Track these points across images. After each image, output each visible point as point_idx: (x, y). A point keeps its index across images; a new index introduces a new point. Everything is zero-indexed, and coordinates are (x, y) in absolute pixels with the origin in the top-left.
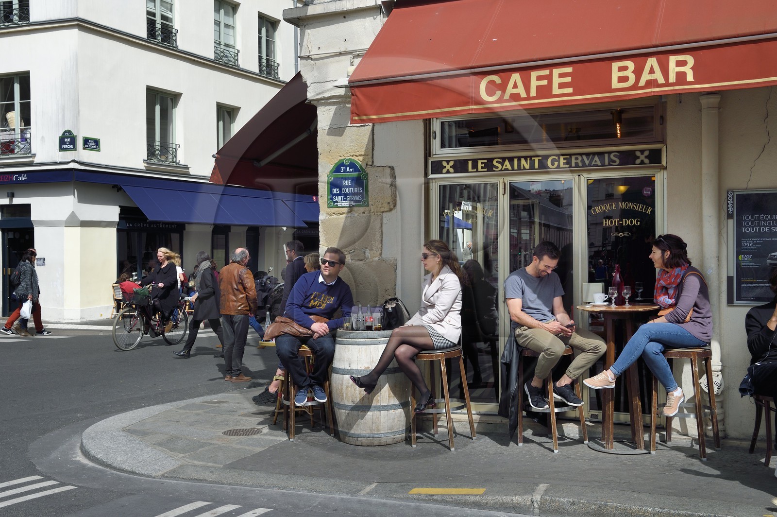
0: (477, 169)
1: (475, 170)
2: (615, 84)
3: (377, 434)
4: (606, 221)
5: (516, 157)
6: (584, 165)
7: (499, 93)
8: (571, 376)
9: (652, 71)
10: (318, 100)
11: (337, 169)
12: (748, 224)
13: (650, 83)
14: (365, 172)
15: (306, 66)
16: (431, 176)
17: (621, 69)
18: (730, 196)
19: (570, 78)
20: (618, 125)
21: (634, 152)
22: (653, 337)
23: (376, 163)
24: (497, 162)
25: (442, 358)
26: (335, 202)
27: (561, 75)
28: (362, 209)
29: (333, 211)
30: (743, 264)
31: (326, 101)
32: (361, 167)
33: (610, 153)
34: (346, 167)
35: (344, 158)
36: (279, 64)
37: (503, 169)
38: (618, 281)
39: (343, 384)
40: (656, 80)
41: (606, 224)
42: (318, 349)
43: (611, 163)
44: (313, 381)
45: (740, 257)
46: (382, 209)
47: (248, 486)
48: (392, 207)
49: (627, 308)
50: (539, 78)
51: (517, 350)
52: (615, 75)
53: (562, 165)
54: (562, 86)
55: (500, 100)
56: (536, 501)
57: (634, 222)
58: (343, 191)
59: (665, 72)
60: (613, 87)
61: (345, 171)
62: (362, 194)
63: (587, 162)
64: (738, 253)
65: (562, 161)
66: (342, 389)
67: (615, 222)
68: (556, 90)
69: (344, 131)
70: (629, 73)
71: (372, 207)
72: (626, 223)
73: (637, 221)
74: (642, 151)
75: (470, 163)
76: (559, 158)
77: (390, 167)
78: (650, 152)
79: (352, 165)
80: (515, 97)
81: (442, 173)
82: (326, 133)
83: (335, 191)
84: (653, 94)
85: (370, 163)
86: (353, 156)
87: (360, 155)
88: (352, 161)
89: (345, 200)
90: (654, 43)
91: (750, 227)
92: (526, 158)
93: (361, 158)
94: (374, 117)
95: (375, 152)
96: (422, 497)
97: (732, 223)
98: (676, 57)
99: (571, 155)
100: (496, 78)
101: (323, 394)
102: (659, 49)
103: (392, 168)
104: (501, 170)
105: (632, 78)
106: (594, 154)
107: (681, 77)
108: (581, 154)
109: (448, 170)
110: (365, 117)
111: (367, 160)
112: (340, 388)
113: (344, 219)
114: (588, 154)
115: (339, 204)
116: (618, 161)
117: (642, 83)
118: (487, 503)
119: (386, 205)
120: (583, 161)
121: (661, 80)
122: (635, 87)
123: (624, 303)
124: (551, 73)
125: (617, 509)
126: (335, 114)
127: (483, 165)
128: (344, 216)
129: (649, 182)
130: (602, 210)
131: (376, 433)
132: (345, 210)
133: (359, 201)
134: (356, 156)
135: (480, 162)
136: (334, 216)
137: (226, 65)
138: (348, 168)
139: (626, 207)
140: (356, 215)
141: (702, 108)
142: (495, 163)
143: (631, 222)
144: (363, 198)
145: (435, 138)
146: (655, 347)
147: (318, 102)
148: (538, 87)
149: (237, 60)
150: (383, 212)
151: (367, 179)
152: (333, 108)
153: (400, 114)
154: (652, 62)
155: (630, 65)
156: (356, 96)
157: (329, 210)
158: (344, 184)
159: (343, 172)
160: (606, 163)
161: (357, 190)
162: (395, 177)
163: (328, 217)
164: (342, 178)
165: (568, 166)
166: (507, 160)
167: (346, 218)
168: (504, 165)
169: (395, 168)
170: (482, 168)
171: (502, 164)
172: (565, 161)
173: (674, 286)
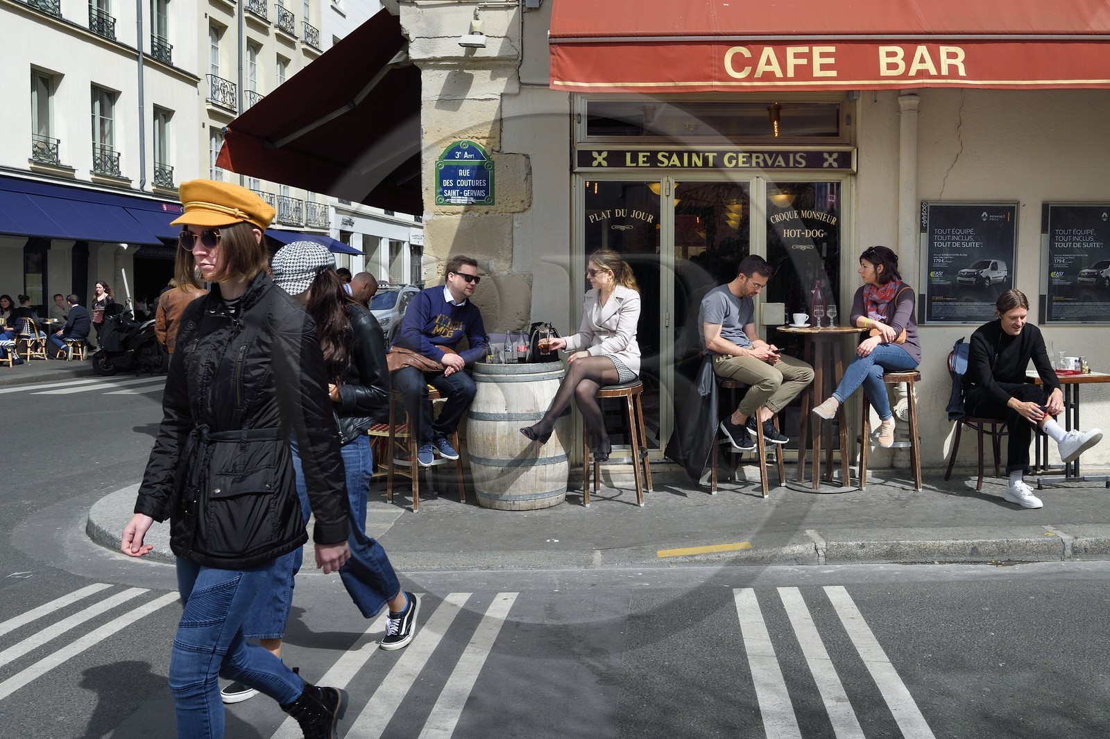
0: (638, 164)
1: (635, 165)
2: (884, 71)
4: (787, 232)
5: (686, 152)
6: (766, 165)
7: (748, 70)
9: (922, 60)
10: (424, 61)
11: (450, 154)
12: (940, 238)
13: (922, 74)
14: (490, 159)
15: (408, 14)
16: (577, 169)
17: (889, 54)
18: (924, 208)
19: (833, 59)
20: (775, 123)
21: (821, 153)
23: (506, 149)
24: (663, 156)
25: (629, 394)
26: (446, 198)
27: (823, 55)
28: (485, 208)
29: (443, 210)
30: (937, 282)
31: (435, 63)
32: (484, 152)
33: (795, 153)
34: (463, 151)
35: (460, 140)
36: (115, 20)
37: (670, 165)
38: (820, 300)
39: (495, 433)
40: (927, 71)
41: (786, 235)
43: (797, 165)
45: (932, 274)
46: (513, 209)
47: (434, 570)
48: (526, 207)
49: (832, 329)
50: (797, 56)
52: (884, 61)
53: (740, 164)
54: (824, 67)
55: (750, 78)
56: (822, 549)
57: (818, 233)
58: (459, 183)
59: (937, 63)
60: (882, 74)
61: (462, 157)
62: (486, 188)
63: (770, 162)
64: (931, 269)
65: (741, 159)
66: (494, 440)
67: (797, 232)
68: (817, 72)
69: (460, 105)
70: (899, 60)
71: (498, 205)
72: (808, 235)
73: (821, 232)
74: (830, 154)
75: (628, 156)
76: (737, 156)
77: (524, 155)
78: (838, 155)
79: (472, 149)
80: (768, 76)
81: (591, 166)
82: (434, 105)
83: (446, 183)
84: (925, 86)
85: (497, 149)
86: (472, 138)
87: (483, 138)
88: (472, 145)
89: (462, 195)
90: (925, 30)
91: (942, 241)
92: (698, 153)
93: (484, 142)
94: (584, 84)
95: (503, 135)
96: (680, 559)
97: (925, 236)
98: (947, 47)
99: (751, 153)
100: (745, 52)
101: (451, 449)
102: (931, 37)
103: (527, 157)
104: (667, 166)
105: (902, 65)
106: (778, 153)
107: (953, 70)
108: (763, 152)
109: (600, 163)
110: (571, 84)
111: (492, 144)
112: (490, 439)
113: (460, 221)
114: (770, 153)
115: (452, 201)
116: (804, 163)
117: (912, 72)
119: (518, 203)
120: (765, 160)
121: (933, 72)
122: (905, 76)
123: (829, 324)
124: (811, 50)
126: (448, 81)
127: (645, 159)
128: (459, 216)
129: (836, 187)
130: (782, 218)
131: (539, 493)
132: (461, 208)
133: (482, 198)
134: (477, 138)
135: (641, 155)
136: (444, 216)
137: (42, 11)
138: (466, 153)
139: (809, 216)
140: (477, 215)
141: (902, 109)
142: (660, 156)
143: (815, 233)
144: (487, 193)
145: (579, 123)
146: (878, 370)
147: (425, 63)
148: (796, 66)
149: (59, 7)
150: (513, 213)
151: (493, 169)
152: (445, 74)
153: (619, 85)
154: (922, 50)
155: (899, 50)
156: (558, 55)
157: (437, 208)
158: (460, 174)
159: (458, 159)
160: (791, 165)
161: (478, 183)
162: (531, 168)
163: (436, 218)
164: (457, 166)
165: (748, 165)
166: (675, 155)
167: (462, 219)
168: (672, 160)
169: (531, 157)
170: (644, 162)
171: (669, 158)
172: (745, 160)
173: (887, 301)
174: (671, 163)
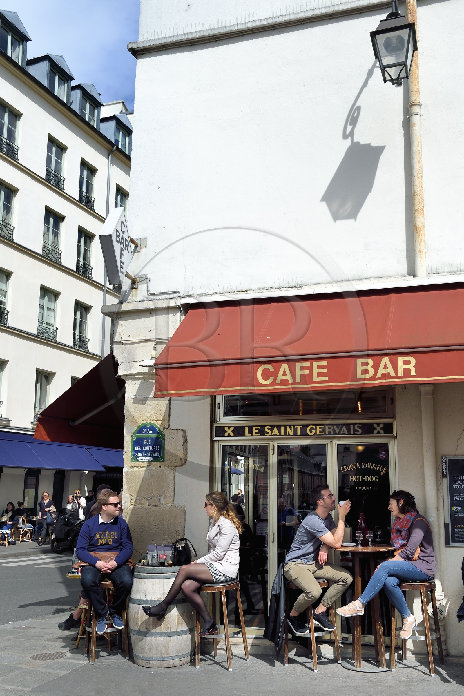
0: (252, 433)
1: (250, 435)
2: (359, 375)
3: (166, 657)
4: (352, 478)
5: (282, 426)
6: (335, 433)
7: (272, 378)
8: (326, 604)
9: (386, 367)
10: (126, 376)
11: (140, 431)
12: (457, 482)
13: (385, 376)
14: (162, 434)
15: (118, 349)
16: (216, 438)
17: (364, 364)
18: (444, 461)
19: (326, 369)
20: (359, 403)
21: (372, 424)
22: (391, 572)
23: (172, 427)
24: (268, 429)
25: (223, 590)
26: (137, 457)
27: (319, 367)
28: (159, 464)
29: (135, 465)
30: (457, 514)
31: (133, 377)
32: (159, 430)
33: (354, 424)
34: (147, 429)
35: (146, 422)
36: (89, 340)
37: (272, 434)
38: (363, 526)
39: (138, 613)
40: (389, 374)
41: (352, 480)
42: (119, 582)
43: (355, 432)
44: (113, 610)
45: (453, 508)
46: (176, 464)
48: (183, 462)
49: (370, 549)
50: (303, 368)
51: (284, 582)
52: (359, 368)
53: (318, 433)
54: (320, 375)
55: (273, 384)
57: (374, 479)
58: (144, 448)
59: (395, 368)
60: (358, 377)
61: (146, 433)
62: (159, 452)
63: (337, 431)
64: (452, 504)
65: (318, 430)
66: (138, 617)
67: (359, 478)
68: (315, 378)
70: (370, 368)
71: (167, 462)
72: (367, 480)
73: (376, 478)
74: (378, 424)
75: (247, 429)
76: (316, 427)
77: (182, 430)
78: (384, 426)
79: (152, 428)
80: (284, 382)
81: (224, 436)
82: (132, 402)
83: (137, 448)
84: (386, 384)
85: (167, 427)
86: (153, 421)
87: (159, 420)
88: (152, 425)
89: (146, 456)
90: (387, 347)
91: (459, 485)
92: (290, 426)
93: (160, 423)
94: (173, 392)
95: (170, 418)
97: (446, 482)
98: (403, 357)
99: (325, 425)
100: (269, 367)
101: (120, 622)
102: (391, 351)
103: (184, 431)
105: (372, 371)
106: (342, 425)
107: (407, 372)
108: (333, 425)
109: (229, 434)
110: (165, 393)
111: (164, 424)
112: (136, 617)
113: (144, 472)
114: (337, 425)
115: (140, 459)
116: (360, 431)
117: (379, 375)
119: (178, 461)
120: (334, 430)
121: (393, 374)
122: (374, 378)
123: (368, 545)
124: (312, 364)
126: (140, 387)
127: (257, 431)
128: (144, 469)
129: (385, 447)
130: (349, 468)
131: (165, 656)
132: (146, 464)
133: (157, 457)
134: (155, 420)
135: (254, 428)
136: (136, 469)
137: (46, 339)
138: (149, 430)
139: (368, 467)
140: (154, 468)
141: (421, 393)
142: (266, 429)
143: (372, 479)
144: (160, 454)
145: (219, 409)
146: (393, 581)
148: (302, 375)
149: (56, 336)
150: (176, 466)
151: (164, 439)
152: (138, 382)
153: (193, 391)
154: (386, 360)
155: (370, 362)
156: (160, 376)
157: (132, 464)
158: (145, 443)
159: (144, 434)
160: (352, 432)
161: (155, 448)
162: (187, 438)
163: (130, 470)
164: (143, 438)
165: (323, 433)
166: (275, 428)
167: (146, 470)
168: (274, 431)
169: (187, 431)
170: (256, 433)
171: (272, 430)
172: (321, 430)
173: (406, 529)
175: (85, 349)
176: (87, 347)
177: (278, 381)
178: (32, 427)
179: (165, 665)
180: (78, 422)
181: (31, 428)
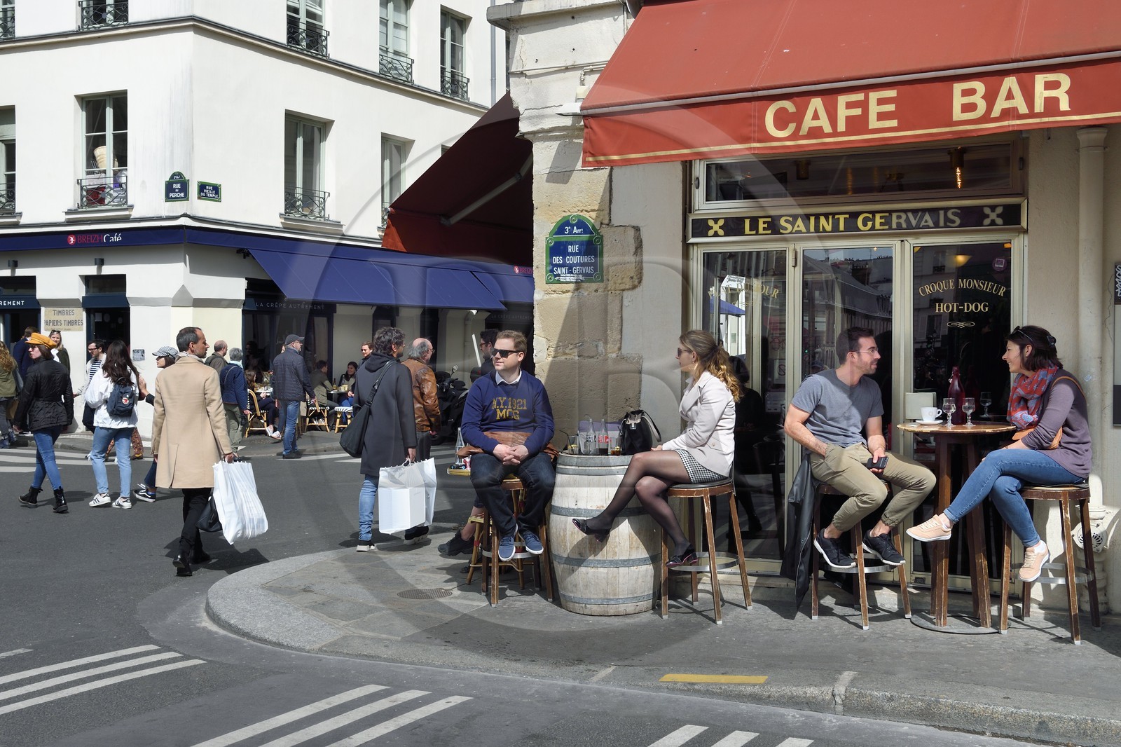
0: (757, 231)
1: (754, 232)
2: (958, 114)
3: (613, 600)
4: (940, 306)
5: (812, 215)
6: (909, 227)
7: (792, 126)
8: (888, 522)
9: (1010, 96)
10: (534, 133)
11: (560, 230)
13: (1008, 113)
14: (598, 234)
15: (517, 86)
16: (692, 240)
17: (966, 93)
18: (1119, 272)
19: (894, 105)
20: (958, 170)
21: (981, 208)
22: (1007, 469)
23: (615, 222)
24: (786, 221)
25: (706, 495)
26: (555, 276)
27: (881, 102)
28: (594, 286)
29: (554, 289)
31: (545, 134)
32: (593, 227)
33: (946, 209)
34: (572, 226)
35: (570, 214)
36: (468, 80)
37: (794, 231)
38: (957, 390)
39: (566, 529)
40: (1015, 109)
41: (939, 309)
42: (532, 480)
43: (949, 224)
44: (524, 525)
46: (622, 287)
48: (636, 283)
49: (969, 428)
50: (850, 105)
51: (812, 483)
52: (958, 101)
53: (878, 226)
54: (882, 116)
55: (794, 136)
56: (839, 695)
57: (981, 307)
58: (568, 260)
59: (1029, 97)
60: (955, 118)
61: (571, 233)
62: (594, 265)
63: (914, 222)
65: (878, 220)
66: (565, 536)
67: (953, 306)
68: (874, 123)
69: (569, 177)
70: (978, 99)
71: (608, 282)
72: (968, 309)
73: (985, 306)
74: (993, 208)
75: (747, 222)
76: (874, 216)
77: (634, 227)
78: (1004, 208)
79: (581, 224)
80: (816, 132)
81: (706, 236)
82: (545, 179)
83: (556, 260)
84: (1011, 129)
85: (606, 221)
86: (582, 211)
87: (593, 211)
88: (581, 218)
89: (572, 273)
90: (1013, 56)
92: (826, 216)
93: (594, 215)
94: (615, 158)
95: (613, 206)
96: (678, 686)
98: (1045, 75)
99: (890, 212)
100: (789, 105)
101: (537, 543)
102: (1021, 65)
103: (637, 229)
104: (791, 233)
105: (982, 106)
106: (924, 210)
107: (1052, 104)
108: (905, 211)
109: (716, 232)
110: (602, 158)
111: (601, 218)
112: (562, 535)
113: (569, 300)
114: (915, 211)
115: (562, 279)
116: (958, 221)
117: (996, 112)
118: (769, 696)
119: (627, 280)
120: (908, 220)
121: (1023, 109)
122: (986, 118)
123: (965, 422)
124: (867, 97)
125: (953, 707)
126: (558, 152)
127: (766, 226)
128: (569, 295)
129: (1003, 252)
130: (934, 289)
131: (611, 597)
132: (572, 287)
133: (591, 275)
134: (586, 211)
135: (761, 221)
136: (555, 296)
137: (395, 81)
138: (575, 228)
139: (969, 285)
140: (586, 294)
141: (1081, 147)
142: (782, 222)
143: (976, 307)
144: (595, 270)
145: (698, 187)
146: (1010, 484)
147: (535, 135)
148: (848, 118)
149: (411, 73)
150: (623, 290)
151: (602, 244)
152: (555, 145)
153: (651, 154)
154: (1010, 82)
155: (979, 86)
156: (591, 128)
157: (548, 286)
158: (570, 250)
159: (568, 234)
160: (942, 223)
161: (587, 259)
162: (641, 241)
163: (546, 297)
164: (566, 242)
165: (887, 227)
166: (800, 220)
167: (572, 297)
168: (796, 225)
169: (641, 229)
170: (764, 229)
171: (793, 224)
172: (883, 221)
173: (1036, 396)
174: (796, 228)
175: (463, 96)
176: (466, 92)
177: (804, 130)
178: (379, 235)
179: (612, 612)
180: (455, 219)
181: (378, 237)
